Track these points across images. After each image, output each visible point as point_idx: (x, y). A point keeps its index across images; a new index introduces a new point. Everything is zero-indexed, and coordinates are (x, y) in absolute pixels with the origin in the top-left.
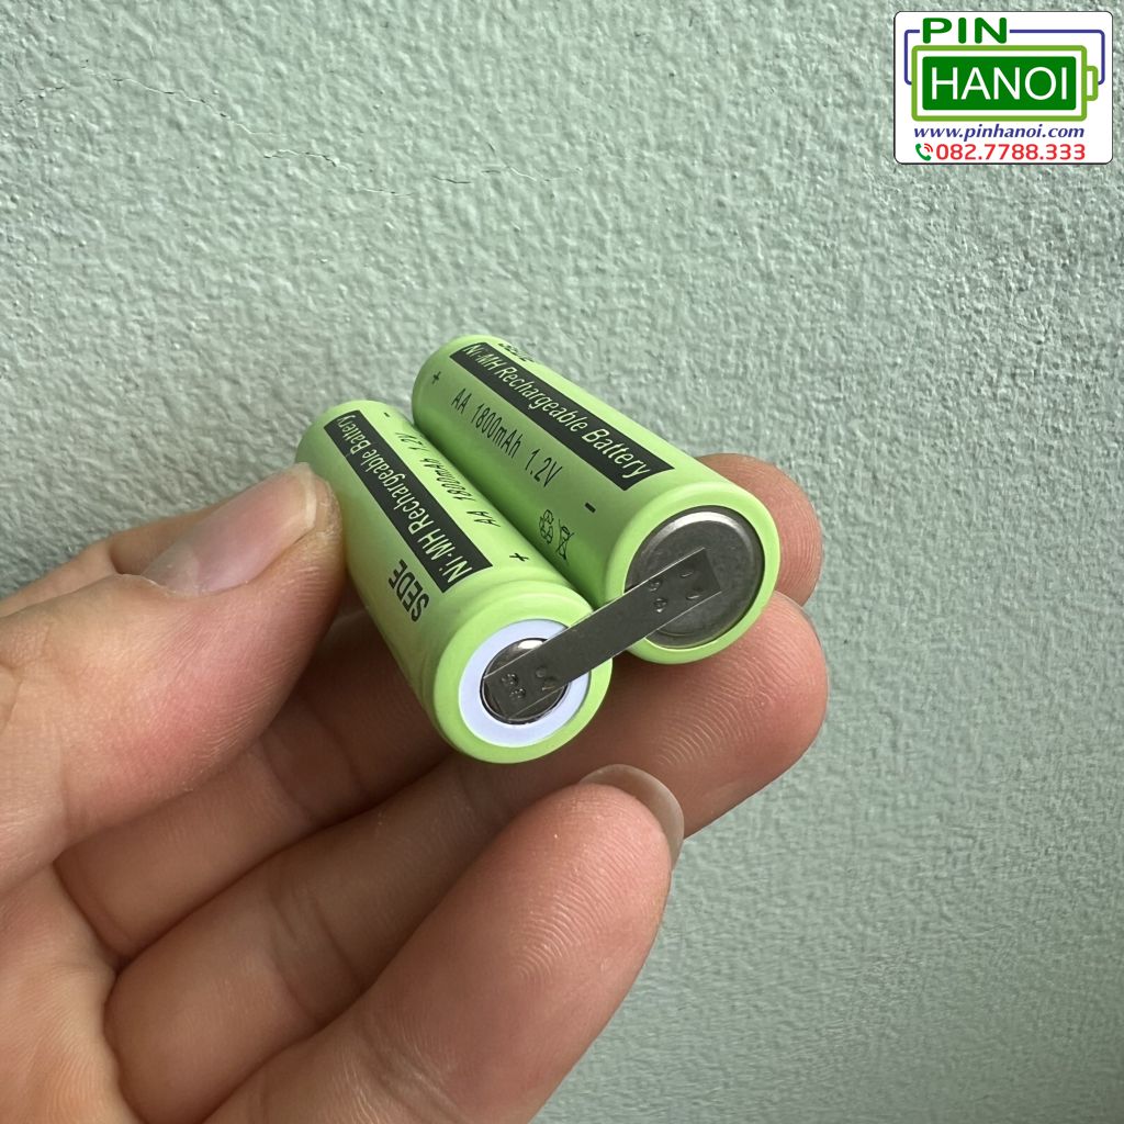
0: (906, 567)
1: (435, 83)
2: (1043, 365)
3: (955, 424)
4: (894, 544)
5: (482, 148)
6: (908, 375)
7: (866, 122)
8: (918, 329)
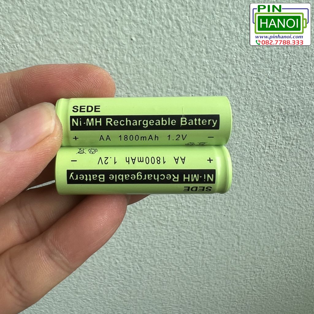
0: (241, 196)
1: (113, 72)
2: (277, 144)
3: (254, 159)
4: (237, 190)
5: (125, 88)
6: (241, 146)
7: (228, 82)
8: (243, 135)
